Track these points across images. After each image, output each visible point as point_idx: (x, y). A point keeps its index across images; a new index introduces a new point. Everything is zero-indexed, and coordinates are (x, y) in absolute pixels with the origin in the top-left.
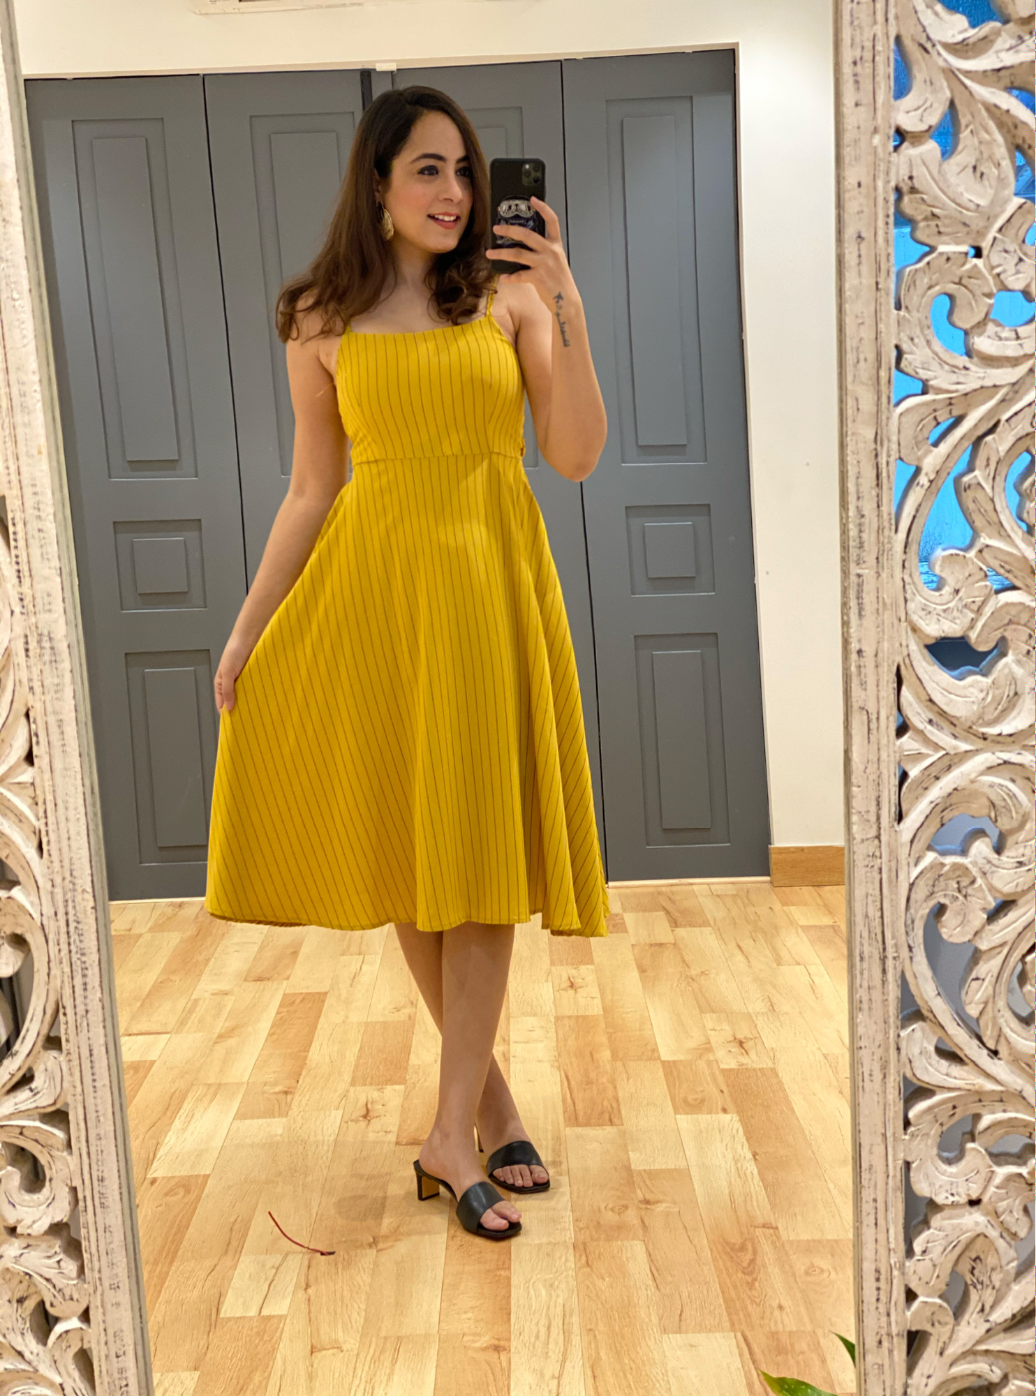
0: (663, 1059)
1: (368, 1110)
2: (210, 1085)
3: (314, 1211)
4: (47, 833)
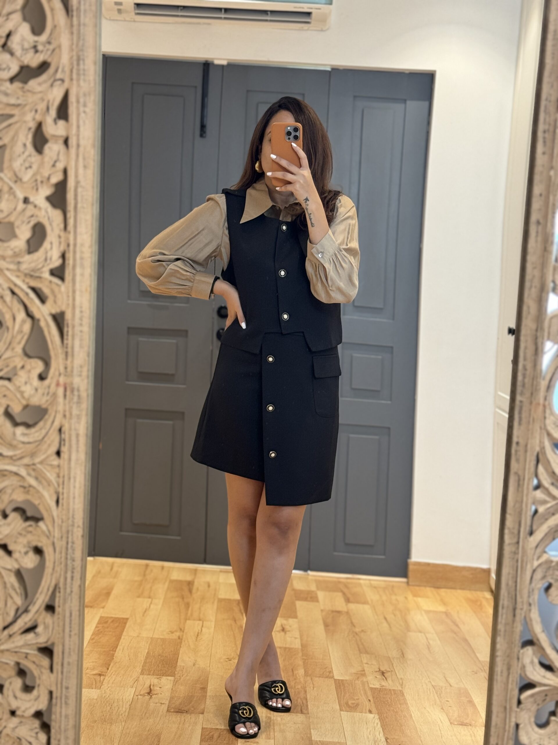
0: (336, 678)
1: (151, 689)
4: (63, 494)
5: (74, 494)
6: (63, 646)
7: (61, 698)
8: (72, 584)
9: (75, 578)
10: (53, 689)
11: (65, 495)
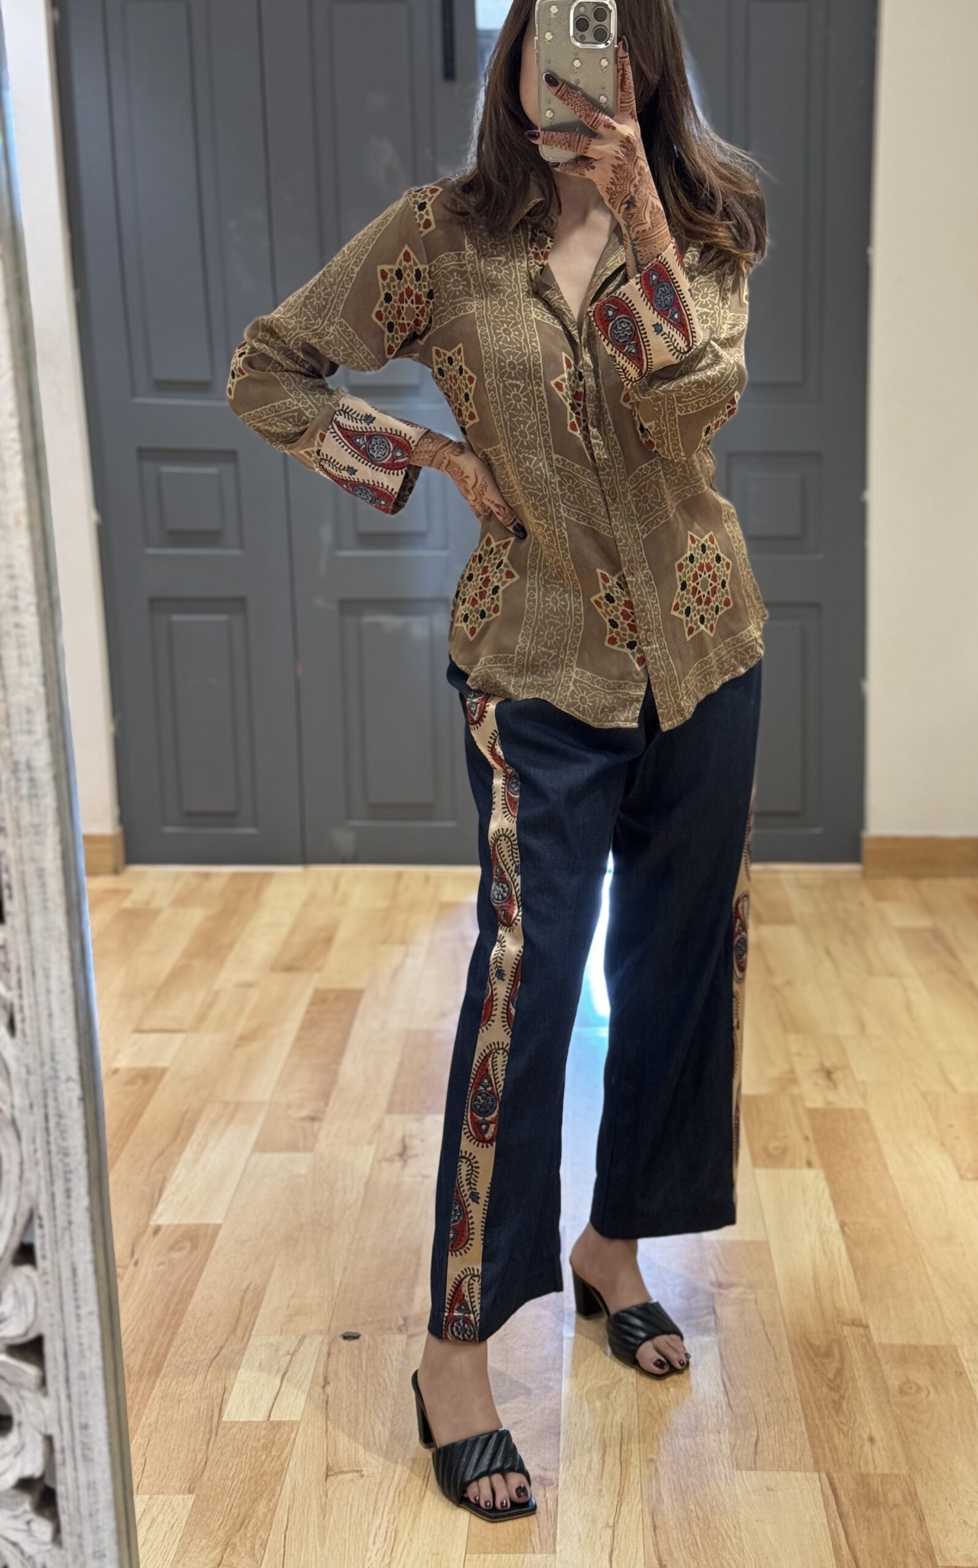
1: (405, 1147)
2: (226, 1104)
3: (338, 1278)
4: (21, 1009)
5: (49, 1007)
6: (65, 1340)
7: (73, 1451)
8: (69, 1206)
9: (74, 1194)
10: (53, 1430)
11: (27, 1012)
